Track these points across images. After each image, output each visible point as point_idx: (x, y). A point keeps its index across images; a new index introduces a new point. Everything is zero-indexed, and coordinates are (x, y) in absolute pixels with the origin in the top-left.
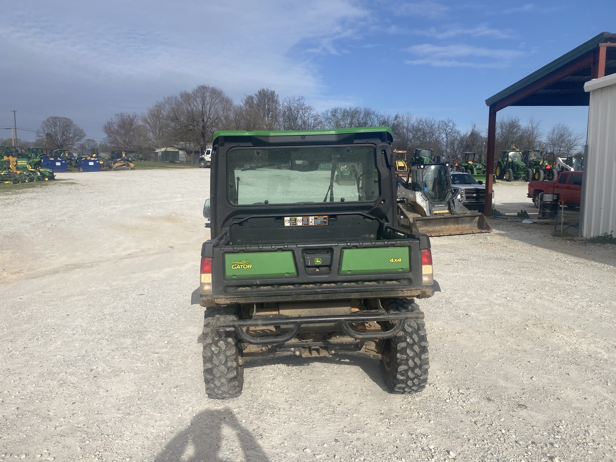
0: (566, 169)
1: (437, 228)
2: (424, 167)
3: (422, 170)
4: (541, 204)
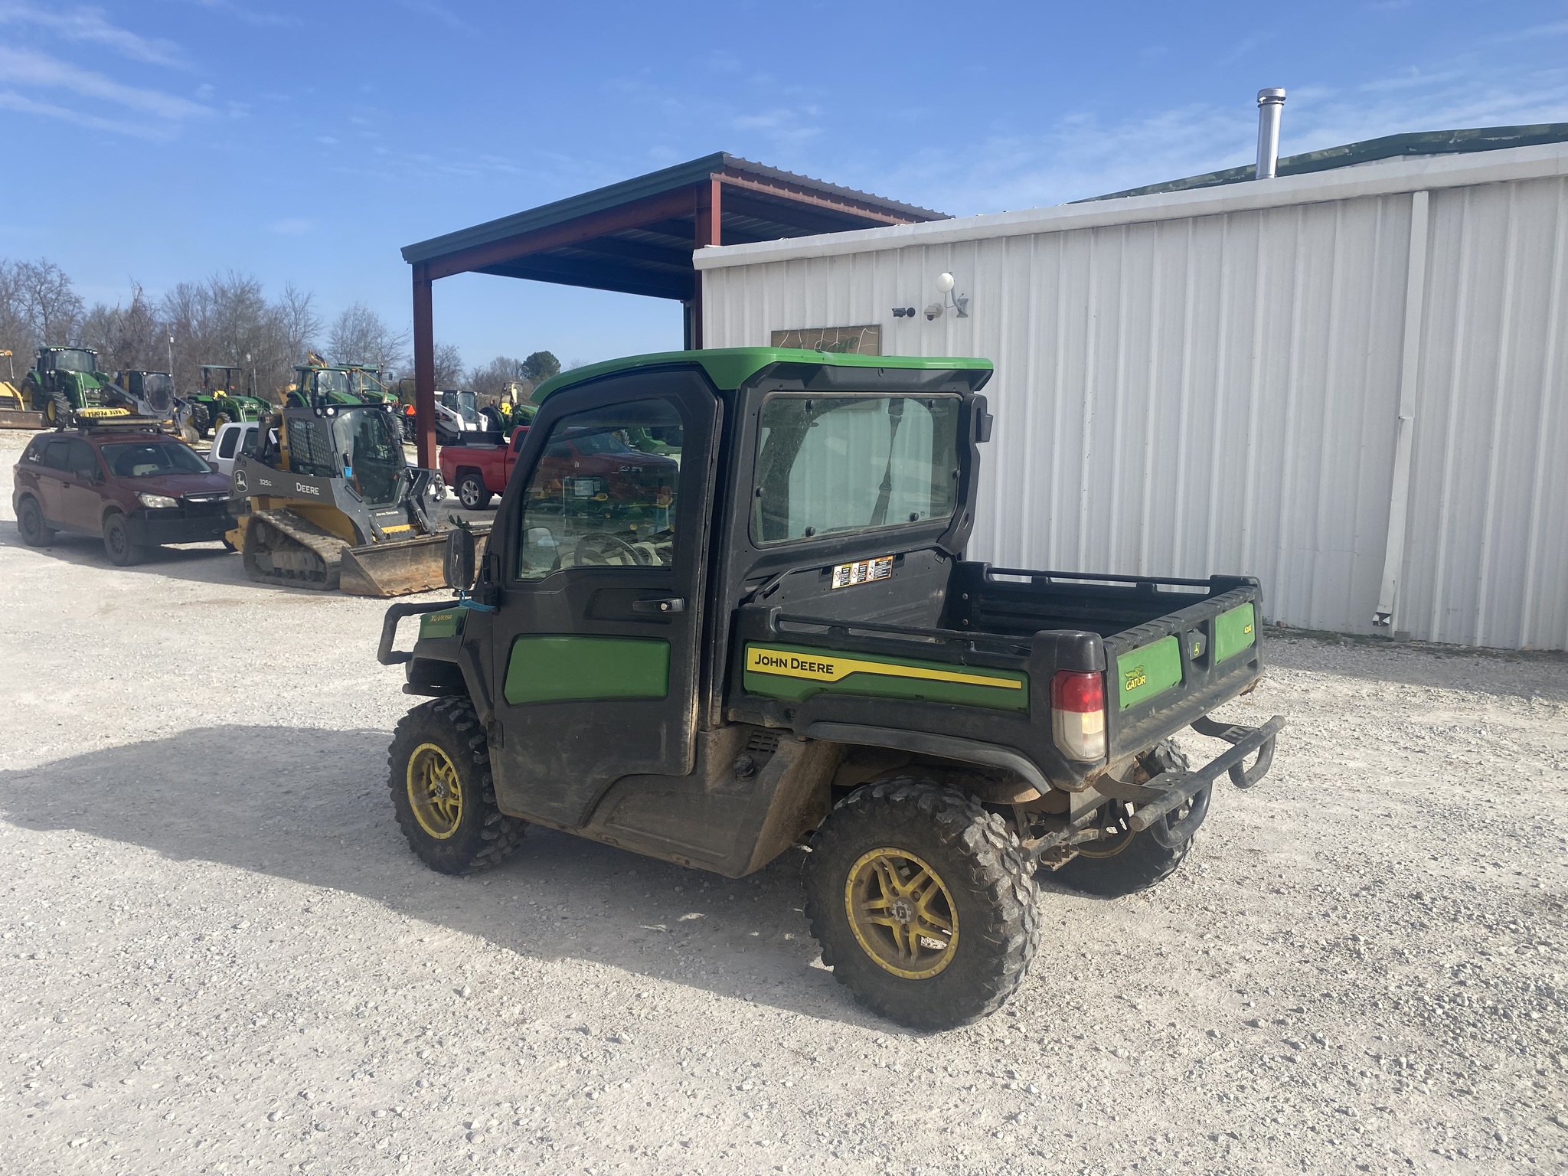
0: (445, 417)
1: (398, 572)
2: (336, 413)
3: (332, 420)
4: (570, 502)
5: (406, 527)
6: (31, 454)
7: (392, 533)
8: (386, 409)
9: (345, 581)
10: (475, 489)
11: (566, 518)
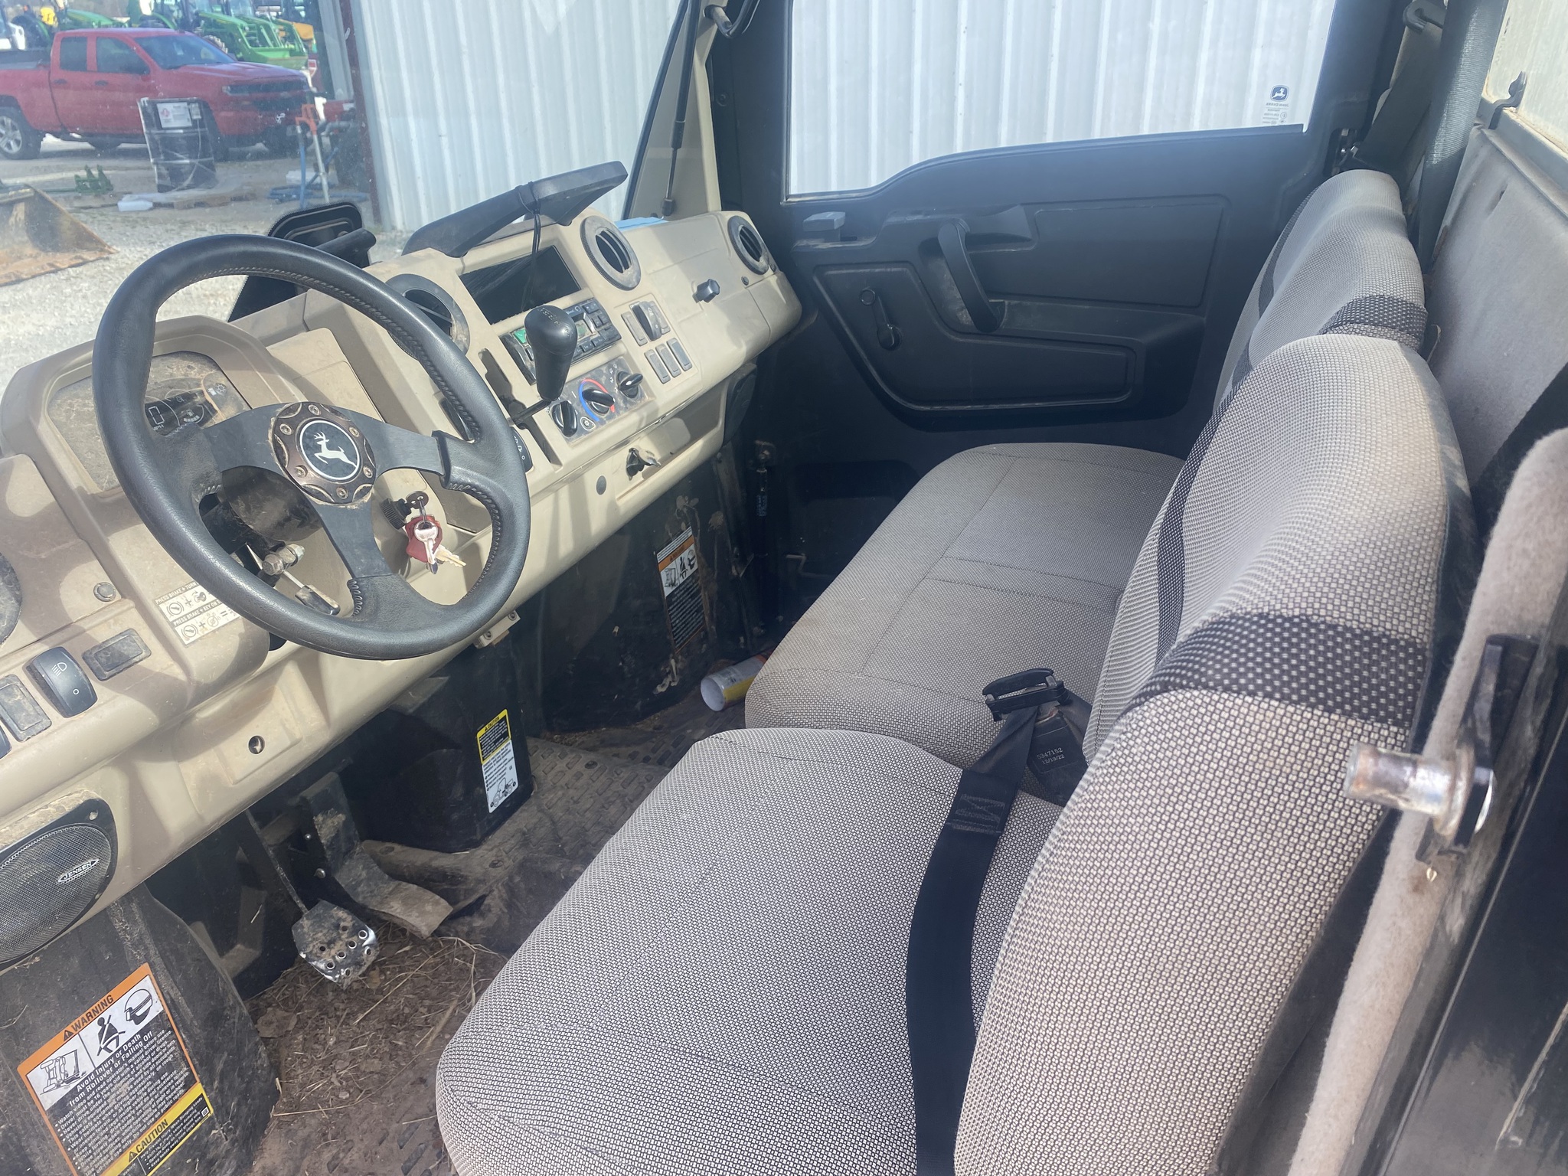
4: (157, 137)
10: (14, 129)
11: (156, 163)
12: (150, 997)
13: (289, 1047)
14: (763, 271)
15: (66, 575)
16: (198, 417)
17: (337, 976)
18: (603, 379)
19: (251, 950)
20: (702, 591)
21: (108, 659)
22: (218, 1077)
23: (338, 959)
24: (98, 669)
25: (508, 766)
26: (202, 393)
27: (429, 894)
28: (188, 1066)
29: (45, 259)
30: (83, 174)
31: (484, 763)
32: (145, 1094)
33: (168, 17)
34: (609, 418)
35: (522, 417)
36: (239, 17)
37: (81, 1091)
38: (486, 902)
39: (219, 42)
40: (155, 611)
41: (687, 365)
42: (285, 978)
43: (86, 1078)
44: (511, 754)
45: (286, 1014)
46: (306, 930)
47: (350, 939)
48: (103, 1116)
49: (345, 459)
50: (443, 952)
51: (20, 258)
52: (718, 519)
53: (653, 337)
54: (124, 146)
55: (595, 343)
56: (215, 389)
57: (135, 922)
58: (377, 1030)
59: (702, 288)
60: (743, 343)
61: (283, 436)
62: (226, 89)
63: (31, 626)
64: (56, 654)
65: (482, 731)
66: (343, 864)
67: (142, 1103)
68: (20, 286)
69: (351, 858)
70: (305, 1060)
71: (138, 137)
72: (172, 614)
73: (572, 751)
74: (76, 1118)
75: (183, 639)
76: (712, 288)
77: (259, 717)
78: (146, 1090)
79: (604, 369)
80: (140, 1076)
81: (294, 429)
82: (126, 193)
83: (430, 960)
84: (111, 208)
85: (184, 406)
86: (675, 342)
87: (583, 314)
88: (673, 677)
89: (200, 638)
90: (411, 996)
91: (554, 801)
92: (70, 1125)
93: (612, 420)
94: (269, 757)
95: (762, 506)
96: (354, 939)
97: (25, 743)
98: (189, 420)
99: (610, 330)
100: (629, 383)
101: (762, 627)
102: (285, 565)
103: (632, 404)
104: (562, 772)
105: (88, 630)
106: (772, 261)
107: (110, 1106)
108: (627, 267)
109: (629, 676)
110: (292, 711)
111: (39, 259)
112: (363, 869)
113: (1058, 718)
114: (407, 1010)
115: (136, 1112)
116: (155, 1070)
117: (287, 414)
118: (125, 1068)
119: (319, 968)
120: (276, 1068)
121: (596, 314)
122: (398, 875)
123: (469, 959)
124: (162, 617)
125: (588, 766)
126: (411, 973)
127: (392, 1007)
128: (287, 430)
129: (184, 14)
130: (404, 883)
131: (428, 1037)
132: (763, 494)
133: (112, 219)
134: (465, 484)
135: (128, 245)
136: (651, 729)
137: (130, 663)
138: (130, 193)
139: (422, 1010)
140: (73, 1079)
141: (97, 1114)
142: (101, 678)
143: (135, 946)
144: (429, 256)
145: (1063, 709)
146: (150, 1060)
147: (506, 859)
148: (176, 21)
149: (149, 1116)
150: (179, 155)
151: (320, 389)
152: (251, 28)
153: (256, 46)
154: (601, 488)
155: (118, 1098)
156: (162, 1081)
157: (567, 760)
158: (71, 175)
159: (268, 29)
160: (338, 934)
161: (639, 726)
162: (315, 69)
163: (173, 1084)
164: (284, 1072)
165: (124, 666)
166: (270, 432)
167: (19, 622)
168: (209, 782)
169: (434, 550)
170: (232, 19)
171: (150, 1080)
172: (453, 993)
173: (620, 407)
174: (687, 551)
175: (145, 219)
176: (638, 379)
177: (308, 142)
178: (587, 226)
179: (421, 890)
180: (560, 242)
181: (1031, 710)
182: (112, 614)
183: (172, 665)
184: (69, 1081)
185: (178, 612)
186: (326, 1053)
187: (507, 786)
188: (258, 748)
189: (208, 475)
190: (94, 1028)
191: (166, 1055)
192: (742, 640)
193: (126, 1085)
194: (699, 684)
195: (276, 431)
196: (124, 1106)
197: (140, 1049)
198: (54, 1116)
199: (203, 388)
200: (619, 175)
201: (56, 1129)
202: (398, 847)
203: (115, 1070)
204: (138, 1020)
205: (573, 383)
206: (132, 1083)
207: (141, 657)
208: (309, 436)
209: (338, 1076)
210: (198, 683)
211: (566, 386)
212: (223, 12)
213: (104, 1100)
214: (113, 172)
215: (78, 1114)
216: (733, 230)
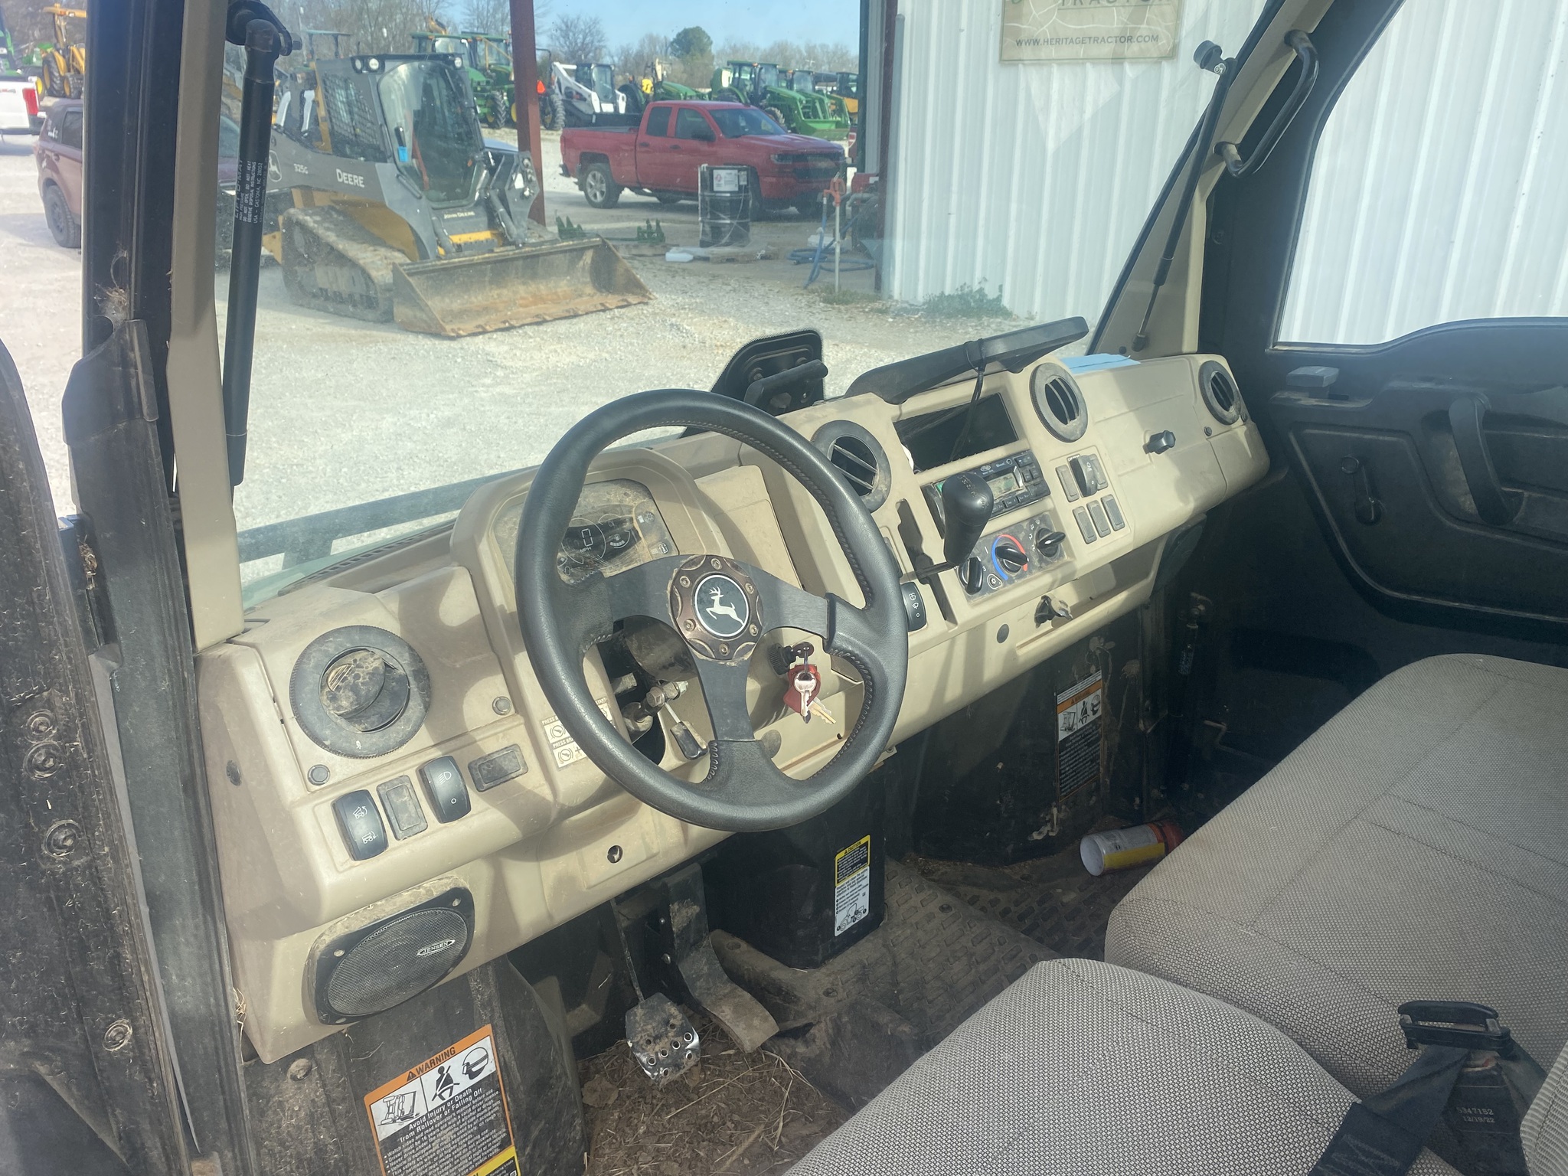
0: (578, 96)
1: (473, 299)
2: (382, 66)
3: (378, 78)
4: (707, 199)
5: (485, 235)
6: (49, 128)
7: (465, 244)
8: (453, 62)
9: (401, 311)
10: (602, 182)
11: (702, 221)
12: (487, 1056)
13: (604, 1121)
14: (1231, 421)
15: (473, 685)
16: (623, 542)
17: (656, 1074)
18: (1022, 536)
19: (593, 1013)
20: (1102, 740)
21: (489, 771)
22: (531, 1145)
23: (660, 1056)
24: (479, 779)
25: (861, 892)
26: (631, 519)
27: (760, 1008)
28: (507, 1128)
29: (599, 298)
30: (643, 225)
31: (838, 886)
32: (465, 1145)
33: (741, 90)
34: (1019, 577)
35: (927, 572)
36: (800, 91)
37: (412, 1130)
38: (812, 1031)
39: (778, 113)
40: (539, 732)
41: (1119, 524)
42: (617, 1047)
43: (419, 1119)
44: (867, 881)
45: (610, 1086)
46: (638, 1018)
47: (675, 1039)
48: (426, 1157)
49: (734, 616)
50: (763, 1068)
51: (580, 296)
52: (1133, 668)
53: (1086, 491)
54: (683, 202)
55: (1020, 499)
56: (644, 517)
57: (488, 984)
58: (684, 1132)
59: (1155, 438)
60: (1191, 499)
61: (680, 588)
62: (774, 158)
63: (432, 731)
64: (447, 761)
65: (842, 854)
66: (688, 955)
67: (460, 1154)
68: (575, 320)
69: (697, 950)
70: (614, 1141)
71: (693, 195)
72: (554, 736)
73: (930, 887)
74: (403, 1154)
75: (558, 761)
76: (1167, 441)
77: (623, 828)
78: (466, 1142)
79: (1025, 525)
80: (463, 1127)
81: (692, 582)
82: (674, 246)
83: (749, 1072)
84: (661, 257)
85: (613, 531)
86: (1111, 498)
87: (1013, 467)
88: (1052, 827)
89: (573, 763)
90: (723, 1105)
91: (901, 939)
92: (397, 1159)
93: (1023, 580)
94: (626, 867)
95: (1186, 663)
96: (679, 1040)
97: (402, 842)
98: (615, 544)
99: (1040, 486)
100: (1048, 542)
101: (1163, 792)
102: (667, 699)
103: (1047, 563)
104: (916, 908)
105: (480, 740)
106: (1244, 410)
107: (434, 1149)
108: (1073, 418)
109: (1006, 815)
110: (655, 825)
111: (595, 298)
112: (705, 964)
113: (1495, 1073)
114: (716, 1119)
115: (455, 1160)
116: (477, 1125)
117: (690, 567)
118: (453, 1117)
119: (641, 1061)
120: (587, 1141)
121: (1028, 468)
122: (737, 977)
123: (785, 1083)
124: (544, 739)
125: (942, 909)
126: (729, 1081)
127: (703, 1112)
128: (686, 582)
129: (755, 88)
130: (740, 989)
131: (729, 1157)
132: (1190, 650)
133: (658, 267)
134: (846, 651)
135: (665, 292)
136: (1017, 877)
137: (507, 778)
138: (678, 245)
139: (729, 1124)
140: (407, 1117)
141: (421, 1155)
142: (479, 789)
143: (483, 1006)
144: (868, 402)
145: (1503, 1063)
146: (475, 1115)
147: (841, 990)
148: (748, 93)
149: (464, 1167)
150: (722, 216)
151: (738, 526)
152: (807, 102)
153: (809, 117)
154: (1002, 636)
155: (442, 1144)
156: (481, 1137)
157: (923, 896)
158: (637, 224)
159: (821, 102)
160: (666, 1030)
161: (1006, 871)
162: (854, 141)
163: (491, 1142)
164: (593, 1148)
165: (502, 780)
166: (671, 582)
167: (423, 726)
168: (565, 882)
169: (809, 702)
170: (793, 93)
171: (472, 1133)
172: (762, 1116)
173: (1033, 565)
174: (1091, 697)
175: (684, 270)
176: (1060, 537)
177: (831, 210)
178: (1038, 374)
179: (754, 1001)
180: (1006, 391)
181: (1459, 1052)
182: (503, 728)
183: (543, 785)
184: (404, 1119)
185: (560, 735)
186: (635, 1140)
187: (857, 912)
188: (616, 857)
189: (600, 625)
190: (433, 1075)
191: (489, 1114)
192: (1137, 800)
193: (450, 1133)
194: (1080, 839)
195: (676, 582)
196: (446, 1152)
197: (468, 1102)
198: (386, 1148)
199: (633, 515)
200: (1079, 332)
201: (384, 1160)
202: (744, 946)
203: (444, 1117)
204: (472, 1075)
205: (988, 538)
206: (456, 1133)
207: (518, 773)
208: (705, 591)
209: (639, 1169)
210: (563, 805)
211: (979, 541)
212: (787, 87)
213: (429, 1143)
214: (669, 224)
215: (405, 1151)
216: (1205, 376)
